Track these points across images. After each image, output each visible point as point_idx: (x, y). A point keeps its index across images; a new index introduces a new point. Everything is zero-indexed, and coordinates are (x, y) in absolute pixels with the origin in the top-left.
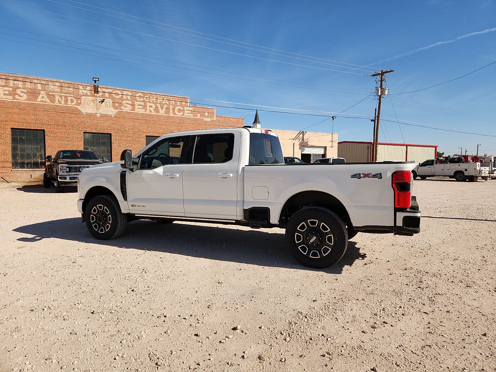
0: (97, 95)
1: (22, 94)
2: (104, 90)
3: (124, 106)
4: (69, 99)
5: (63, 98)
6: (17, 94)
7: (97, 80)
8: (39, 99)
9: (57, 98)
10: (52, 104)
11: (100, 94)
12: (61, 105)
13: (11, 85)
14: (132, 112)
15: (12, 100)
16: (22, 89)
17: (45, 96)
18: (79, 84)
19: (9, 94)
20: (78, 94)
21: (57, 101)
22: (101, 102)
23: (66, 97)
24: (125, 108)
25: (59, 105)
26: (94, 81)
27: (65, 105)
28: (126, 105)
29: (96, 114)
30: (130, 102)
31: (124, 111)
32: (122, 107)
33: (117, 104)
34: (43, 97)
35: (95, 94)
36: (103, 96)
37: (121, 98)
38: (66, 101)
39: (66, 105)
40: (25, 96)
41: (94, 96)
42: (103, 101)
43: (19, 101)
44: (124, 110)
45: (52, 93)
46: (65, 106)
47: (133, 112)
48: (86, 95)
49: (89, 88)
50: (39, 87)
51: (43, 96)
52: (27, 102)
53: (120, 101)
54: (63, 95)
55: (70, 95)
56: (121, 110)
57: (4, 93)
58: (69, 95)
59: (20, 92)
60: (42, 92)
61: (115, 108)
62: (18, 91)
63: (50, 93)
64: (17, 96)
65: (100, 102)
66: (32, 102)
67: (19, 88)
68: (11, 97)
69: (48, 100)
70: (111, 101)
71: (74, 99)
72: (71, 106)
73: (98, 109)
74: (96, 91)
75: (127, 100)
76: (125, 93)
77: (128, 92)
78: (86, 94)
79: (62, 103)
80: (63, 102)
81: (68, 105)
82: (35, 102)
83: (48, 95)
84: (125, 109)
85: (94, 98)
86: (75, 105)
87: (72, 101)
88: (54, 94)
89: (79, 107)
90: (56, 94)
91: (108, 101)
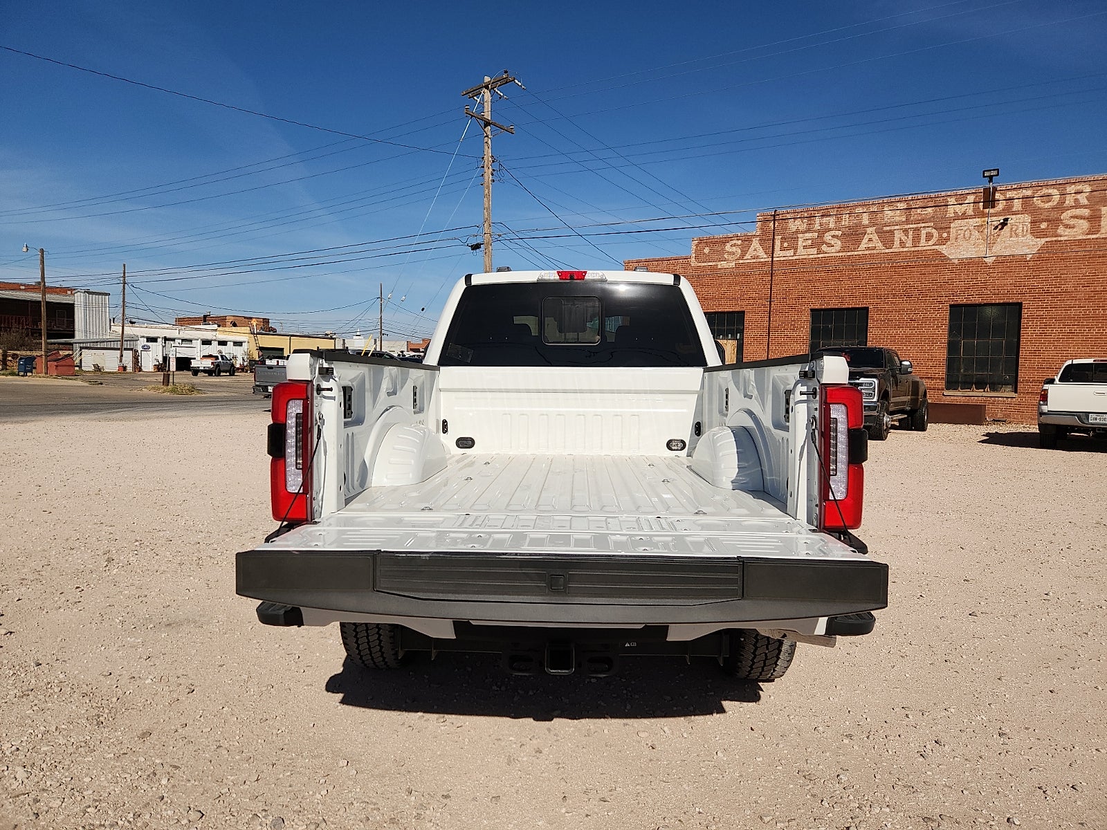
0: (992, 211)
1: (833, 241)
2: (1009, 194)
3: (1067, 226)
4: (924, 232)
5: (911, 233)
6: (824, 243)
7: (994, 173)
8: (863, 245)
9: (898, 235)
10: (887, 251)
11: (1000, 206)
12: (905, 250)
13: (817, 227)
14: (1089, 237)
15: (816, 256)
16: (833, 232)
17: (875, 237)
18: (949, 193)
19: (811, 246)
20: (944, 218)
21: (897, 243)
22: (1000, 227)
23: (918, 229)
24: (1068, 230)
25: (901, 250)
26: (987, 179)
27: (913, 249)
28: (1072, 222)
29: (985, 259)
30: (1086, 212)
31: (1066, 238)
32: (1061, 230)
33: (1045, 222)
34: (870, 240)
35: (987, 210)
36: (1008, 210)
37: (1061, 207)
38: (916, 239)
39: (916, 249)
40: (839, 243)
41: (983, 215)
42: (1004, 224)
43: (826, 255)
44: (1066, 236)
45: (888, 228)
46: (913, 251)
47: (1094, 236)
48: (964, 216)
49: (971, 198)
50: (865, 220)
51: (871, 236)
52: (841, 254)
53: (1054, 215)
54: (911, 226)
55: (926, 225)
56: (1054, 239)
57: (804, 244)
58: (923, 225)
59: (830, 238)
60: (869, 230)
61: (1037, 233)
62: (828, 237)
63: (885, 229)
64: (824, 248)
65: (997, 227)
66: (849, 254)
67: (830, 230)
68: (814, 251)
69: (880, 244)
70: (1027, 218)
71: (934, 231)
72: (925, 248)
73: (990, 245)
74: (989, 200)
75: (1077, 205)
76: (1071, 189)
77: (1079, 187)
78: (964, 214)
79: (907, 245)
80: (909, 243)
81: (920, 249)
82: (856, 253)
83: (880, 232)
84: (1065, 234)
85: (983, 219)
86: (934, 245)
87: (929, 237)
88: (893, 228)
89: (944, 249)
90: (896, 227)
91: (1020, 222)
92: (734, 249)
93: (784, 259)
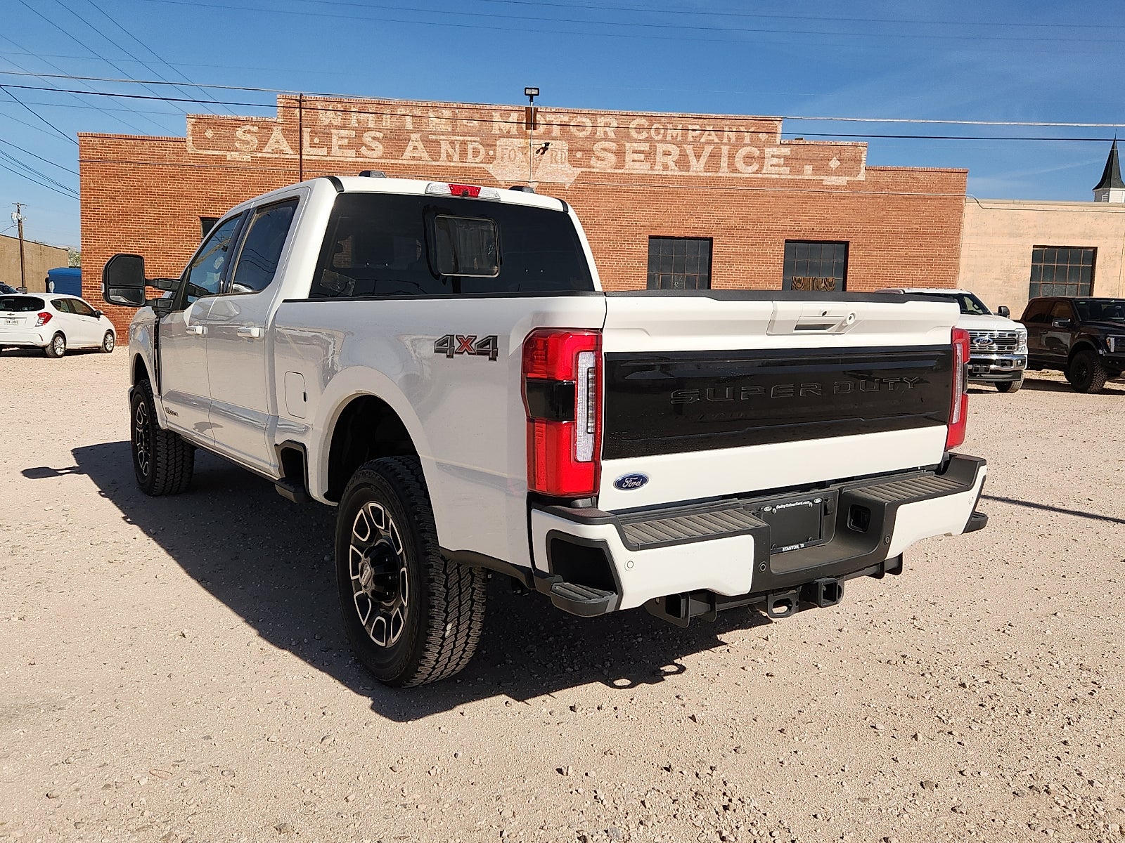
0: (534, 133)
1: (374, 144)
2: (550, 117)
3: (598, 158)
4: (470, 147)
5: (458, 146)
6: (363, 144)
7: (535, 92)
8: (408, 153)
9: (445, 147)
10: (434, 163)
11: (541, 129)
12: (452, 164)
13: (354, 124)
14: (617, 171)
15: (354, 160)
16: (374, 132)
17: (420, 146)
18: (494, 107)
19: (349, 147)
20: (490, 135)
21: (444, 155)
22: (541, 151)
23: (464, 143)
24: (599, 162)
25: (449, 164)
26: (528, 97)
27: (460, 165)
28: (602, 154)
29: (529, 184)
30: (613, 146)
31: (597, 170)
32: (593, 162)
33: (580, 152)
34: (415, 148)
35: (529, 131)
36: (548, 133)
37: (592, 138)
38: (464, 153)
39: (464, 165)
40: (381, 147)
41: (527, 136)
42: (545, 149)
43: (367, 160)
44: (597, 168)
45: (434, 137)
46: (461, 167)
47: (620, 171)
48: (508, 135)
49: (514, 117)
50: (409, 123)
51: (416, 144)
52: (383, 161)
53: (587, 145)
54: (458, 138)
55: (473, 139)
56: (588, 170)
57: (340, 143)
58: (470, 138)
59: (370, 140)
60: (414, 136)
61: (575, 163)
62: (367, 137)
63: (430, 137)
64: (363, 150)
65: (539, 151)
66: (393, 161)
67: (370, 130)
68: (352, 153)
69: (426, 155)
70: (565, 146)
71: (480, 146)
72: (473, 165)
73: (533, 170)
74: (532, 124)
75: (606, 139)
76: (601, 121)
77: (608, 119)
78: (509, 132)
79: (454, 160)
80: (456, 158)
81: (467, 165)
82: (400, 162)
83: (426, 141)
84: (598, 166)
85: (526, 141)
86: (481, 163)
87: (476, 153)
88: (438, 137)
89: (490, 168)
90: (442, 137)
91: (559, 147)
92: (248, 137)
93: (316, 158)
